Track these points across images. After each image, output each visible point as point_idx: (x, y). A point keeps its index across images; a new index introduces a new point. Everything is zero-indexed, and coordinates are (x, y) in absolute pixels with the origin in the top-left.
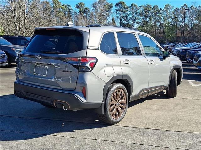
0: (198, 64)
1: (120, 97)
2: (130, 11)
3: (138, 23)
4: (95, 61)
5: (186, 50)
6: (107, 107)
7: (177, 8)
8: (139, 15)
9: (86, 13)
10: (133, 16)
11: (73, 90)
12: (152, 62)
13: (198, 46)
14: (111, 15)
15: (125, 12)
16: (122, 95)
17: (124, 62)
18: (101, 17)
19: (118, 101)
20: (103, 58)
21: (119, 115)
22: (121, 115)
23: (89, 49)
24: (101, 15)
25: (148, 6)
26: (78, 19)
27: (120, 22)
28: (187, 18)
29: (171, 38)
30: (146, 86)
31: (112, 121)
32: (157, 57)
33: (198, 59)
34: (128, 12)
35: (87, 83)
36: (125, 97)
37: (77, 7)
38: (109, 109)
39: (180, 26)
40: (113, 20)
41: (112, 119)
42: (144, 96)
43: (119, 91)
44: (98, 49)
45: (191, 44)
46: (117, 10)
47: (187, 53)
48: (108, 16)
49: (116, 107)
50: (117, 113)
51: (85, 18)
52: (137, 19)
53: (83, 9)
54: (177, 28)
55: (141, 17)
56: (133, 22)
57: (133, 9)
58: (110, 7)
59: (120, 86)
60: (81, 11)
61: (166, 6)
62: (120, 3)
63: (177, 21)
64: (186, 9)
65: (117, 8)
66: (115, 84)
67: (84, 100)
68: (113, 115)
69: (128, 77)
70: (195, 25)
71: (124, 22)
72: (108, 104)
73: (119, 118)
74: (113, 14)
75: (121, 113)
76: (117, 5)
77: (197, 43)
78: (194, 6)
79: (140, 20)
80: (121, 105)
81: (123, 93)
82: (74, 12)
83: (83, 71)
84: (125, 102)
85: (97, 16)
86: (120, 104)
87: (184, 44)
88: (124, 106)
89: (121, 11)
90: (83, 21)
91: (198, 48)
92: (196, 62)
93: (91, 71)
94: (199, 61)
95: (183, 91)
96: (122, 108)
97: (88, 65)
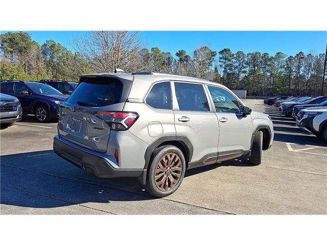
0: (301, 123)
1: (173, 163)
2: (236, 58)
3: (245, 72)
4: (136, 117)
5: (294, 105)
6: (151, 176)
7: (291, 57)
8: (246, 64)
9: (187, 61)
10: (240, 65)
11: (104, 153)
12: (224, 121)
13: (308, 101)
14: (213, 63)
15: (229, 60)
16: (176, 161)
17: (180, 120)
18: (201, 66)
19: (169, 168)
20: (147, 114)
21: (169, 186)
22: (173, 186)
23: (128, 101)
24: (202, 63)
25: (257, 53)
26: (177, 67)
27: (224, 71)
28: (303, 68)
29: (282, 91)
30: (214, 150)
31: (159, 193)
32: (234, 114)
33: (302, 118)
34: (234, 60)
35: (120, 145)
36: (180, 163)
37: (177, 54)
38: (154, 177)
39: (294, 77)
40: (216, 69)
41: (158, 191)
42: (219, 161)
43: (171, 156)
44: (143, 102)
45: (303, 98)
46: (220, 58)
47: (293, 109)
48: (211, 65)
49: (165, 176)
50: (167, 183)
51: (185, 66)
52: (244, 67)
53: (183, 57)
54: (290, 79)
55: (248, 66)
56: (239, 72)
57: (239, 57)
58: (213, 54)
59: (172, 150)
60: (181, 59)
61: (278, 53)
62: (225, 50)
63: (291, 71)
64: (302, 58)
65: (221, 56)
66: (166, 147)
67: (116, 166)
68: (160, 186)
69: (186, 138)
70: (312, 76)
71: (229, 71)
72: (153, 172)
73: (169, 190)
74: (217, 62)
75: (174, 183)
76: (221, 52)
77: (310, 98)
78: (312, 54)
79: (247, 69)
80: (174, 174)
81: (178, 158)
82: (174, 60)
83: (117, 130)
84: (180, 169)
85: (198, 64)
86: (173, 172)
87: (295, 98)
88: (178, 175)
89: (226, 59)
90: (183, 69)
91: (308, 104)
92: (300, 121)
93: (127, 129)
94: (304, 119)
95: (273, 157)
96: (175, 177)
97: (123, 122)
